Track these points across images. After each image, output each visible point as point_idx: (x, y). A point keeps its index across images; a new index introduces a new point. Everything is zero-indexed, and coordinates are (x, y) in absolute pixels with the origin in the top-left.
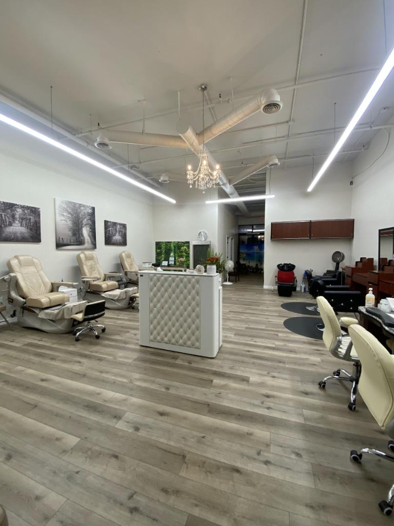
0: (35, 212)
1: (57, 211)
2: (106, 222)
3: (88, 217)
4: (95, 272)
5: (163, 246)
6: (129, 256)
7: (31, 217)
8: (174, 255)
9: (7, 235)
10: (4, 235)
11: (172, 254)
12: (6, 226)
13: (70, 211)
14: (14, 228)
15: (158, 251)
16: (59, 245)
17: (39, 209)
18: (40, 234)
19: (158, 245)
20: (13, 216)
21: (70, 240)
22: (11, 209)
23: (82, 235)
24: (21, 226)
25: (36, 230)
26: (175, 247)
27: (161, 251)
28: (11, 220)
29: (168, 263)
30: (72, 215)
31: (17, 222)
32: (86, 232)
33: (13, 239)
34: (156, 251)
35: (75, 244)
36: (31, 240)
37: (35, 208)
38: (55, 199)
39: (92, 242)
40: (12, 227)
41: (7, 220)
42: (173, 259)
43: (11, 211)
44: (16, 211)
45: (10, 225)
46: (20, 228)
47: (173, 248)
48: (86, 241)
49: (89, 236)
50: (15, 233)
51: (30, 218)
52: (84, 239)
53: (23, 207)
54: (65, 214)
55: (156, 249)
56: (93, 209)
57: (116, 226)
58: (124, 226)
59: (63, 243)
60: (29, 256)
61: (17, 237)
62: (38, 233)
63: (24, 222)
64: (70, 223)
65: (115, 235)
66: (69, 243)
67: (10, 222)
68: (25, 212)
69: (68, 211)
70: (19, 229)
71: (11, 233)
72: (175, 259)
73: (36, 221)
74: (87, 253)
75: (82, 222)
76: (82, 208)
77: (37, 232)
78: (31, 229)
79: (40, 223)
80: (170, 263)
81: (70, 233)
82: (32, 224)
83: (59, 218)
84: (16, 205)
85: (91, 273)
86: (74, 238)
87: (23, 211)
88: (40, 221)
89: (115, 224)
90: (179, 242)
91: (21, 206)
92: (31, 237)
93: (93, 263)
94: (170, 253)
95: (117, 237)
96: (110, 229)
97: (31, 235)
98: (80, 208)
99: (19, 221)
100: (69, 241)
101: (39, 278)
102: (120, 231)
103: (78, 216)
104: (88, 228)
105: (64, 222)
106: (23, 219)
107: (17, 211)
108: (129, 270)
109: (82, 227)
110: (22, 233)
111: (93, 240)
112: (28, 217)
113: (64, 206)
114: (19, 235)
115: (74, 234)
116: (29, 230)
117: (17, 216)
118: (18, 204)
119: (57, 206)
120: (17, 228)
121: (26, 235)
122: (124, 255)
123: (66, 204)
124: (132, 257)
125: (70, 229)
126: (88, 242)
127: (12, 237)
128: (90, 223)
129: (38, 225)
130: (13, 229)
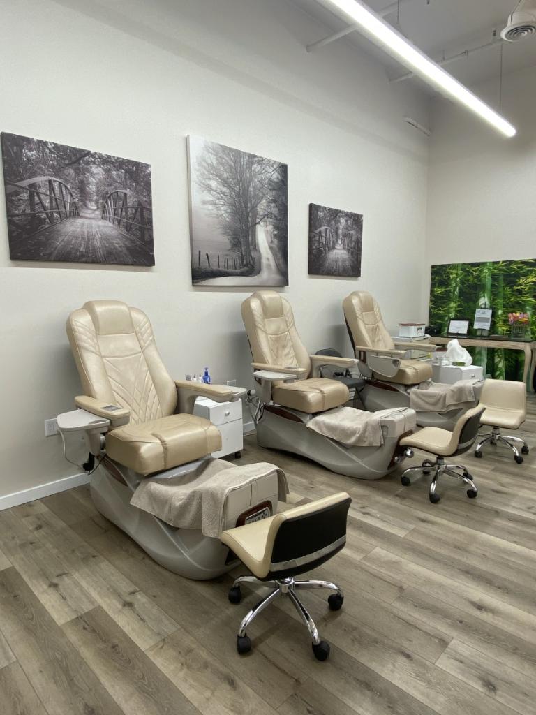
0: (137, 175)
1: (194, 176)
2: (313, 209)
3: (270, 195)
4: (286, 351)
5: (455, 277)
6: (368, 306)
7: (128, 191)
8: (492, 301)
9: (69, 242)
10: (59, 244)
11: (484, 300)
12: (64, 217)
13: (225, 175)
14: (87, 222)
15: (438, 291)
16: (200, 275)
17: (147, 166)
18: (151, 242)
19: (440, 274)
20: (82, 188)
21: (226, 261)
22: (75, 166)
23: (256, 248)
24: (104, 218)
25: (142, 230)
26: (495, 278)
27: (447, 292)
28: (76, 200)
29: (471, 324)
30: (229, 187)
31: (93, 206)
32: (263, 236)
33: (83, 255)
34: (432, 292)
35: (238, 271)
36: (130, 259)
37: (137, 164)
38: (187, 140)
39: (278, 266)
40: (80, 221)
41: (68, 199)
42: (489, 314)
43: (77, 171)
44: (89, 171)
45: (75, 213)
46: (101, 223)
47: (488, 281)
48: (264, 261)
49: (271, 248)
50: (89, 239)
51: (125, 194)
52: (260, 257)
53: (106, 161)
54: (214, 184)
55: (433, 286)
56: (283, 169)
57: (338, 222)
58: (356, 220)
59: (208, 269)
60: (122, 303)
61: (94, 249)
62: (147, 237)
63: (110, 206)
64: (224, 211)
65: (334, 248)
66: (222, 269)
67: (73, 205)
68: (110, 176)
69: (220, 176)
70: (99, 226)
71: (77, 238)
72: (494, 315)
73: (140, 204)
74: (268, 295)
75: (254, 207)
76: (256, 167)
77: (143, 235)
78: (128, 228)
79: (150, 210)
80: (476, 326)
81: (225, 240)
82: (130, 212)
83: (199, 196)
84: (88, 153)
85: (276, 356)
86: (236, 255)
87: (107, 171)
88: (150, 204)
89: (335, 214)
90: (511, 262)
91: (101, 156)
92: (128, 249)
93: (283, 327)
94: (478, 298)
95: (339, 254)
96: (323, 228)
97: (127, 243)
98: (250, 168)
99: (97, 203)
100: (222, 264)
101: (145, 368)
102: (345, 236)
103: (246, 190)
104: (270, 227)
105: (210, 207)
106: (106, 197)
107: (92, 174)
108: (370, 347)
109: (255, 224)
110: (105, 238)
111: (281, 261)
112: (121, 191)
113: (212, 160)
114: (98, 244)
115: (236, 244)
116: (124, 232)
117: (92, 188)
118: (92, 151)
119: (193, 161)
120: (94, 223)
121: (117, 243)
122: (355, 301)
123: (216, 154)
124: (376, 309)
125: (227, 228)
126: (269, 266)
127: (82, 249)
128: (275, 211)
129: (146, 214)
130: (83, 225)
